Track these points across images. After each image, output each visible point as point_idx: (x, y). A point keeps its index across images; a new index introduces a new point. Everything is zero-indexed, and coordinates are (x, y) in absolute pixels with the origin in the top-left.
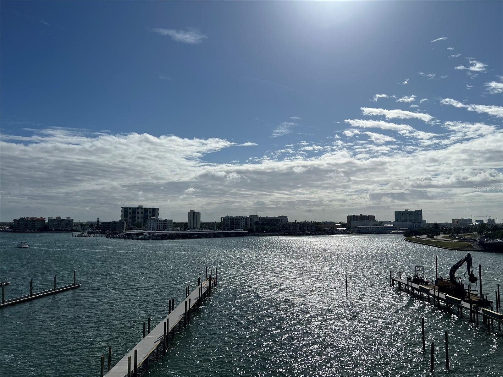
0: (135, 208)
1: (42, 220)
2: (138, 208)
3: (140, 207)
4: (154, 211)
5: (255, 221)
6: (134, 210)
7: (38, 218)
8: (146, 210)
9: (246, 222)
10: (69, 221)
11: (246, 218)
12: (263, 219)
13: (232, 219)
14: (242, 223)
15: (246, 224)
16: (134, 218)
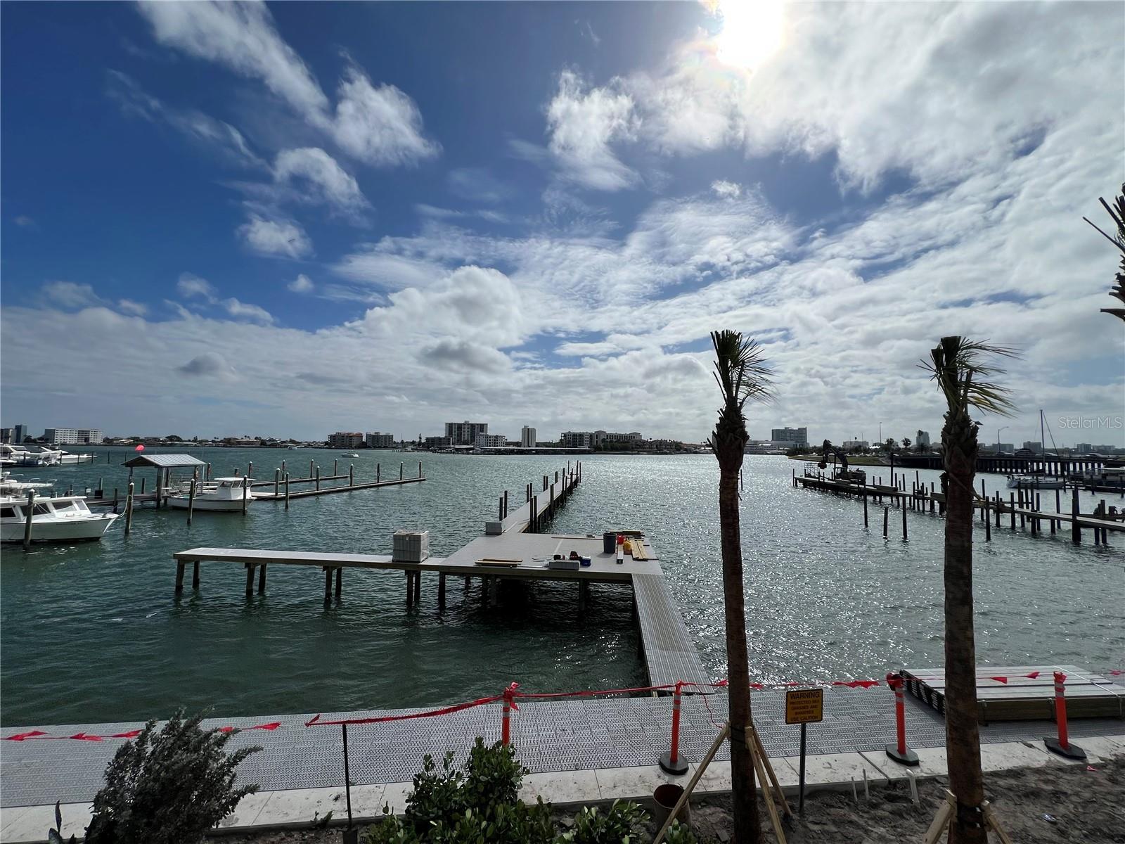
0: (461, 424)
1: (360, 436)
2: (463, 424)
3: (466, 424)
4: (482, 427)
5: (601, 438)
6: (460, 426)
7: (355, 433)
8: (473, 426)
9: (591, 439)
10: (389, 438)
11: (591, 435)
12: (611, 436)
13: (575, 435)
14: (586, 440)
15: (591, 442)
16: (460, 435)
